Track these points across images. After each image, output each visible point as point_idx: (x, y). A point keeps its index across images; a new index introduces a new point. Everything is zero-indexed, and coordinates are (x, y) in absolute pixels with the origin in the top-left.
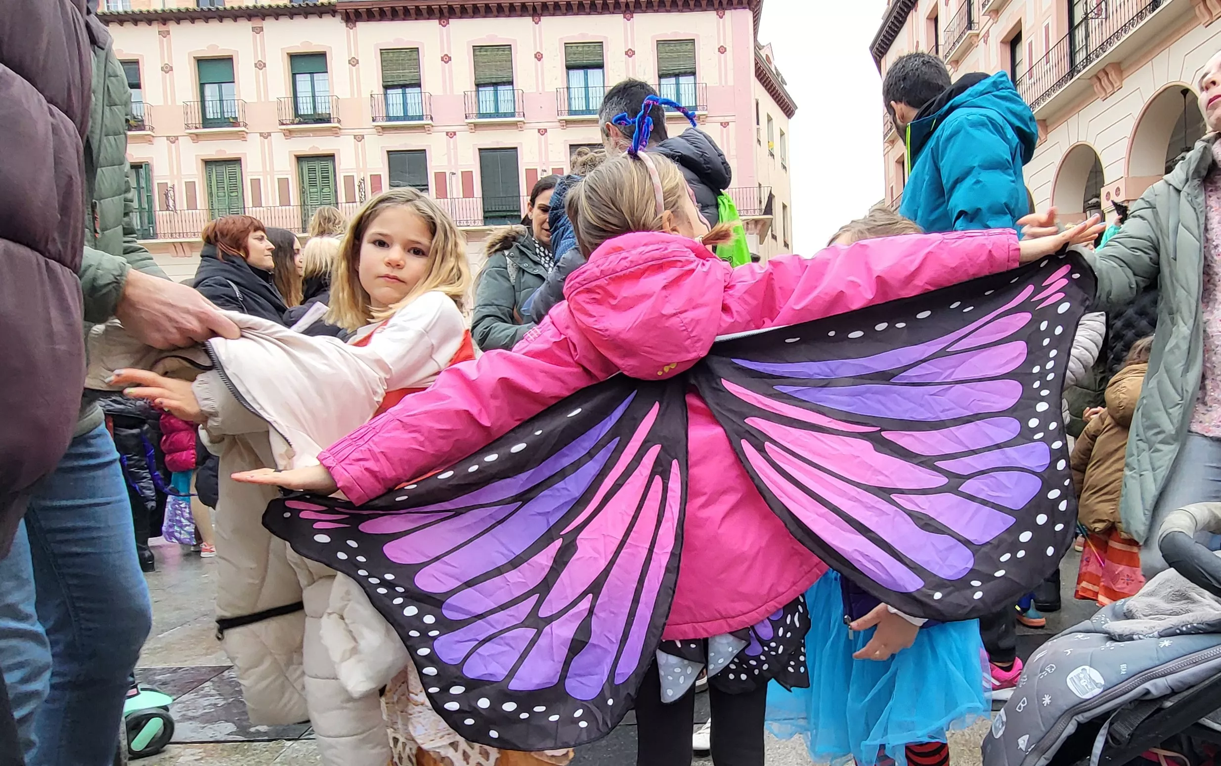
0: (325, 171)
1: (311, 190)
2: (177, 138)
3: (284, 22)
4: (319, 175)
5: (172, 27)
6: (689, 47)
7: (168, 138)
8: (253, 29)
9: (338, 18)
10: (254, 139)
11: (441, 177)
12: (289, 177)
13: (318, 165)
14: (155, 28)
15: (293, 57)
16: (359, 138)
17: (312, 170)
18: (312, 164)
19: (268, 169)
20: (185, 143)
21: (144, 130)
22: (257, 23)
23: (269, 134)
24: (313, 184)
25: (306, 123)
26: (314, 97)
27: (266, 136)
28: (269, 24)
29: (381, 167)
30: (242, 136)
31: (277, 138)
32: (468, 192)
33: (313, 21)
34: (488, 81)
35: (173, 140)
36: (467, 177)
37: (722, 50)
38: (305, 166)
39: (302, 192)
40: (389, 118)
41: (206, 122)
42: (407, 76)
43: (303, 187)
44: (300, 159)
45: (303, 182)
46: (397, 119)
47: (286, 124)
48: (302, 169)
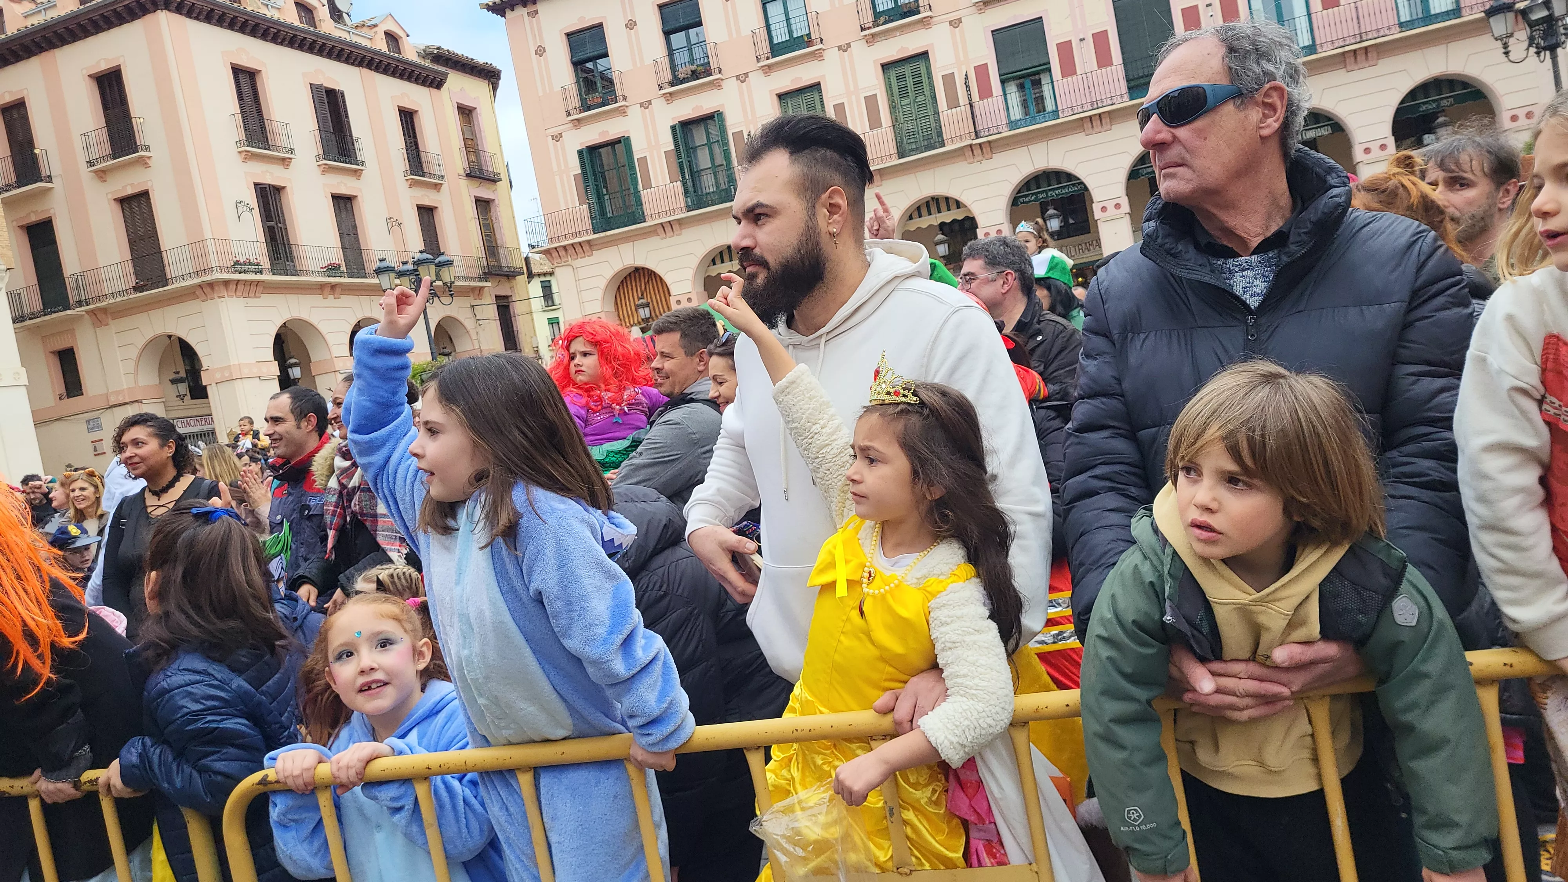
0: (917, 75)
1: (903, 103)
2: (746, 75)
4: (910, 81)
7: (738, 77)
10: (832, 55)
11: (1065, 49)
12: (877, 92)
13: (907, 70)
16: (955, 23)
17: (901, 78)
18: (900, 70)
19: (852, 89)
20: (757, 78)
21: (711, 75)
23: (849, 45)
24: (903, 94)
25: (892, 21)
27: (844, 48)
29: (987, 55)
30: (817, 56)
31: (859, 49)
32: (1104, 60)
35: (742, 78)
36: (1100, 39)
38: (893, 74)
39: (893, 107)
41: (776, 49)
43: (893, 101)
44: (886, 67)
45: (892, 94)
47: (869, 28)
48: (889, 79)
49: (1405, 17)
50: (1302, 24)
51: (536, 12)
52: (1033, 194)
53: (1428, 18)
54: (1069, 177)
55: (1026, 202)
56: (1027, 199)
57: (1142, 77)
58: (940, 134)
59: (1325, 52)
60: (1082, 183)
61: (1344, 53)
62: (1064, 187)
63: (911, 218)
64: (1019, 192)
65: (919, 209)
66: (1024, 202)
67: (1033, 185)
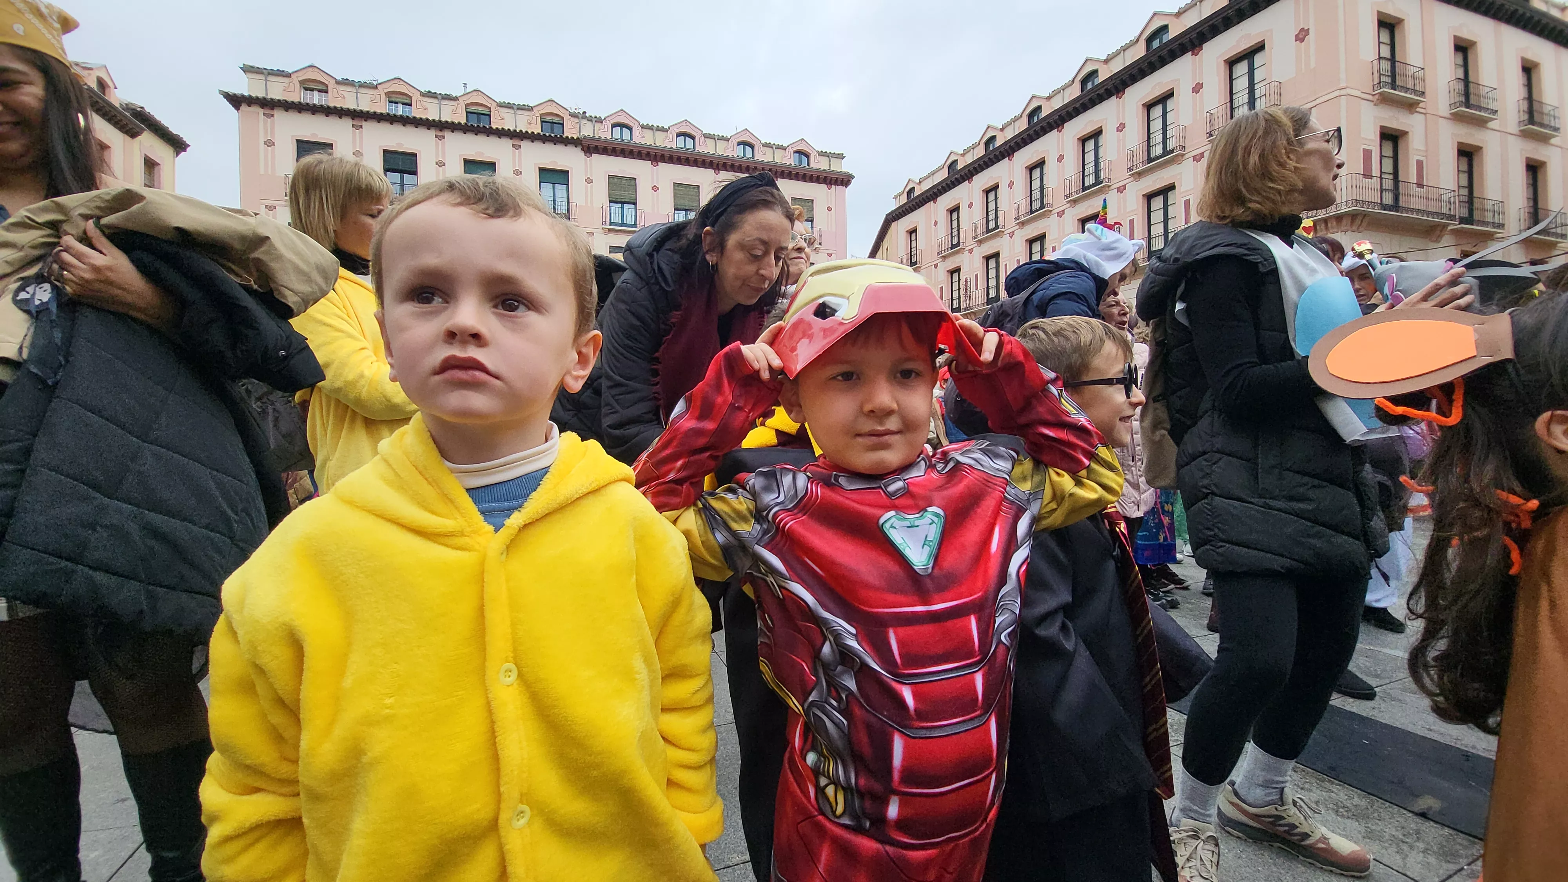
3: (538, 146)
5: (447, 134)
6: (810, 204)
8: (513, 145)
9: (579, 149)
14: (432, 133)
15: (541, 170)
22: (517, 142)
26: (554, 201)
28: (526, 144)
33: (560, 148)
34: (682, 207)
37: (829, 209)
40: (611, 224)
42: (628, 196)
46: (616, 224)
51: (273, 116)
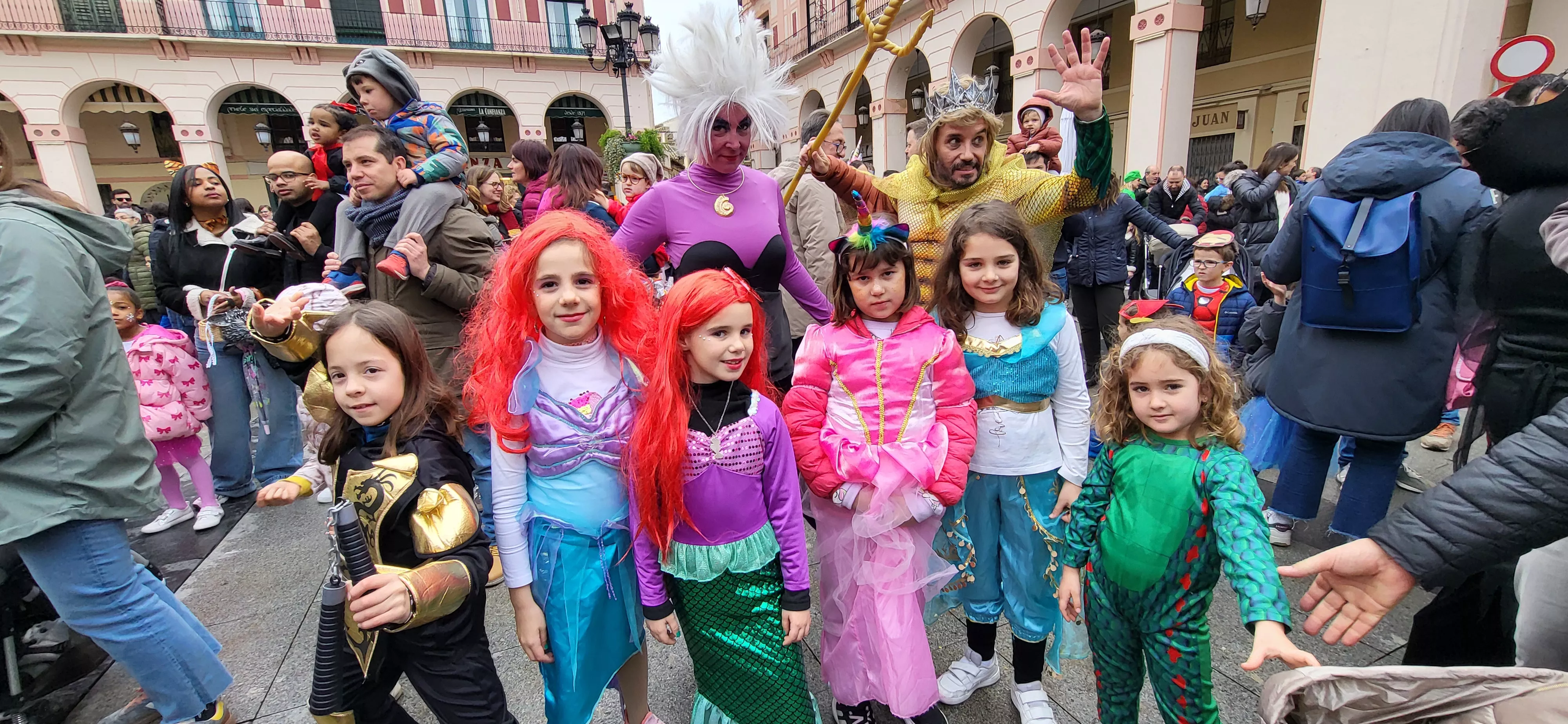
49: (555, 44)
50: (484, 25)
52: (244, 106)
53: (570, 50)
54: (283, 99)
55: (236, 112)
56: (237, 109)
57: (351, 28)
58: (122, 20)
59: (499, 52)
60: (293, 107)
61: (513, 57)
62: (278, 107)
63: (91, 98)
64: (227, 100)
65: (102, 92)
66: (233, 111)
67: (243, 97)
